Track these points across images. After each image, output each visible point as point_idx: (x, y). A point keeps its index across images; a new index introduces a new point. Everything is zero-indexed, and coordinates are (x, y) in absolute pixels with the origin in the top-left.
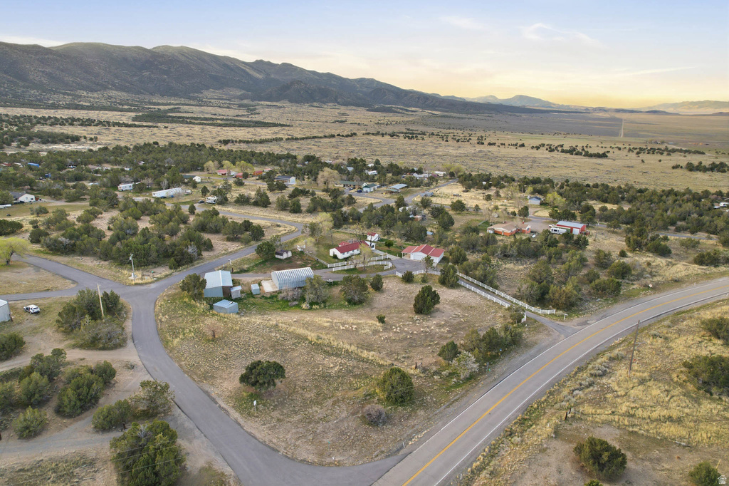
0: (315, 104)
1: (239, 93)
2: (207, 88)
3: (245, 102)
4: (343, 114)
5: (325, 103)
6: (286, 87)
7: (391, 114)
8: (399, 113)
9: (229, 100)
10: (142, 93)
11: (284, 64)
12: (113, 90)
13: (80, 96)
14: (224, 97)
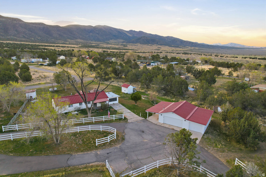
0: (149, 45)
1: (122, 41)
2: (112, 39)
3: (124, 43)
4: (159, 48)
5: (153, 44)
6: (139, 39)
7: (178, 48)
8: (182, 48)
9: (118, 43)
10: (88, 40)
11: (140, 31)
12: (79, 39)
13: (67, 41)
14: (117, 42)
